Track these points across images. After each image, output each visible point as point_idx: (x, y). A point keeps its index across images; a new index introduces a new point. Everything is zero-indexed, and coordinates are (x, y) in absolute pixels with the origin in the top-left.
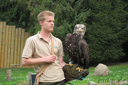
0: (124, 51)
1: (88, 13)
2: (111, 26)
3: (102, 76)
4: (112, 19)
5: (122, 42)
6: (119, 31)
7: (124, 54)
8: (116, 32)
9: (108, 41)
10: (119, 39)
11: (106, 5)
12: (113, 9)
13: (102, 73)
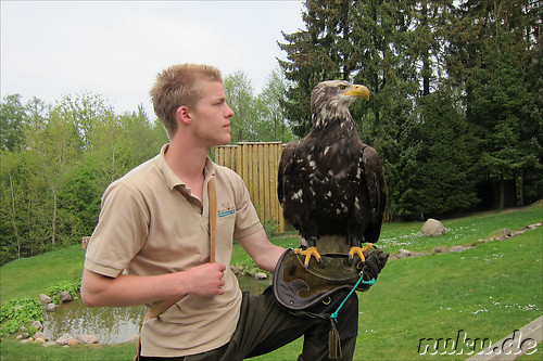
0: (478, 196)
1: (420, 146)
2: (455, 161)
3: (432, 236)
4: (455, 151)
5: (473, 182)
6: (469, 167)
7: (479, 200)
8: (463, 169)
9: (451, 183)
10: (469, 179)
11: (444, 132)
12: (456, 137)
13: (432, 232)
